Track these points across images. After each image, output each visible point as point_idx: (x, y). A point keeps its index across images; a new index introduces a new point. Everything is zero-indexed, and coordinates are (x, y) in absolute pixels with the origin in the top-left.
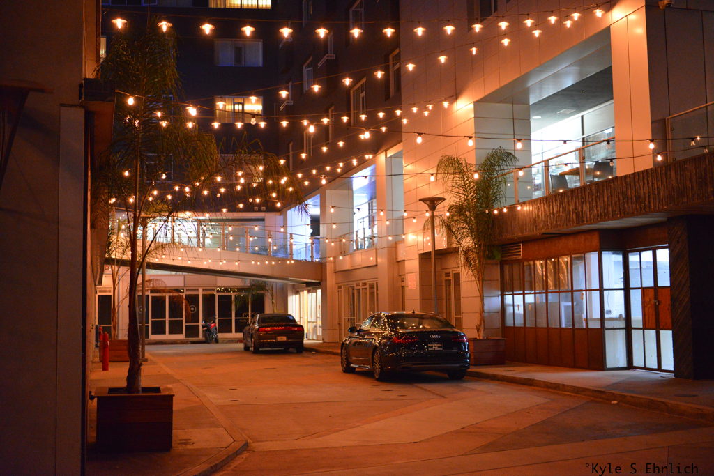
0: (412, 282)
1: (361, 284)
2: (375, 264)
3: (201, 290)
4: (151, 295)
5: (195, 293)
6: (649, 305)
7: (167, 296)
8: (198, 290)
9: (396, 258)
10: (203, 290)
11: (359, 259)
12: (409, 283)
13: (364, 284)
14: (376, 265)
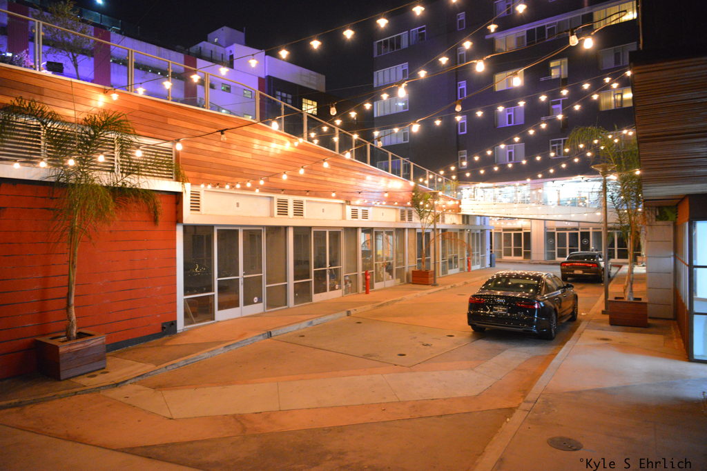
3: (591, 228)
4: (556, 232)
5: (587, 231)
7: (567, 232)
8: (588, 229)
10: (594, 229)
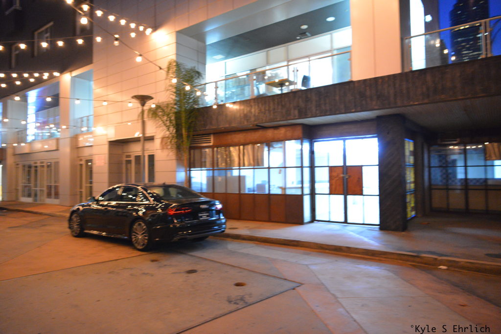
0: (101, 160)
1: (39, 162)
2: (55, 149)
6: (337, 178)
9: (77, 145)
11: (38, 146)
12: (97, 162)
13: (42, 163)
14: (57, 150)
